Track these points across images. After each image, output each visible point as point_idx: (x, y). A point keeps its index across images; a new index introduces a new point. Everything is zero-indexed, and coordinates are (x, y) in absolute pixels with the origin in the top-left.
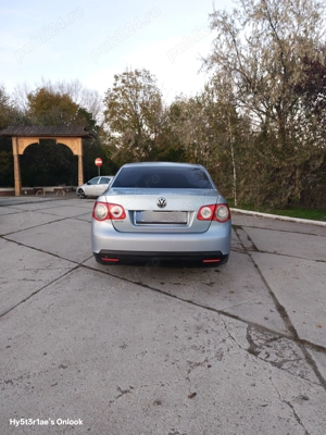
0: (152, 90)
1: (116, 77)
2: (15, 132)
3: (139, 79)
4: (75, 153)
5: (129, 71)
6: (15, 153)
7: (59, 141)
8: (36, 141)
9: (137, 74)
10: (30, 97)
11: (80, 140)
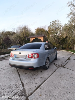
0: (59, 24)
1: (51, 23)
2: (31, 37)
3: (56, 22)
4: (42, 40)
5: (54, 21)
6: (31, 41)
7: (39, 38)
8: (35, 38)
9: (56, 21)
10: (36, 30)
11: (43, 37)
